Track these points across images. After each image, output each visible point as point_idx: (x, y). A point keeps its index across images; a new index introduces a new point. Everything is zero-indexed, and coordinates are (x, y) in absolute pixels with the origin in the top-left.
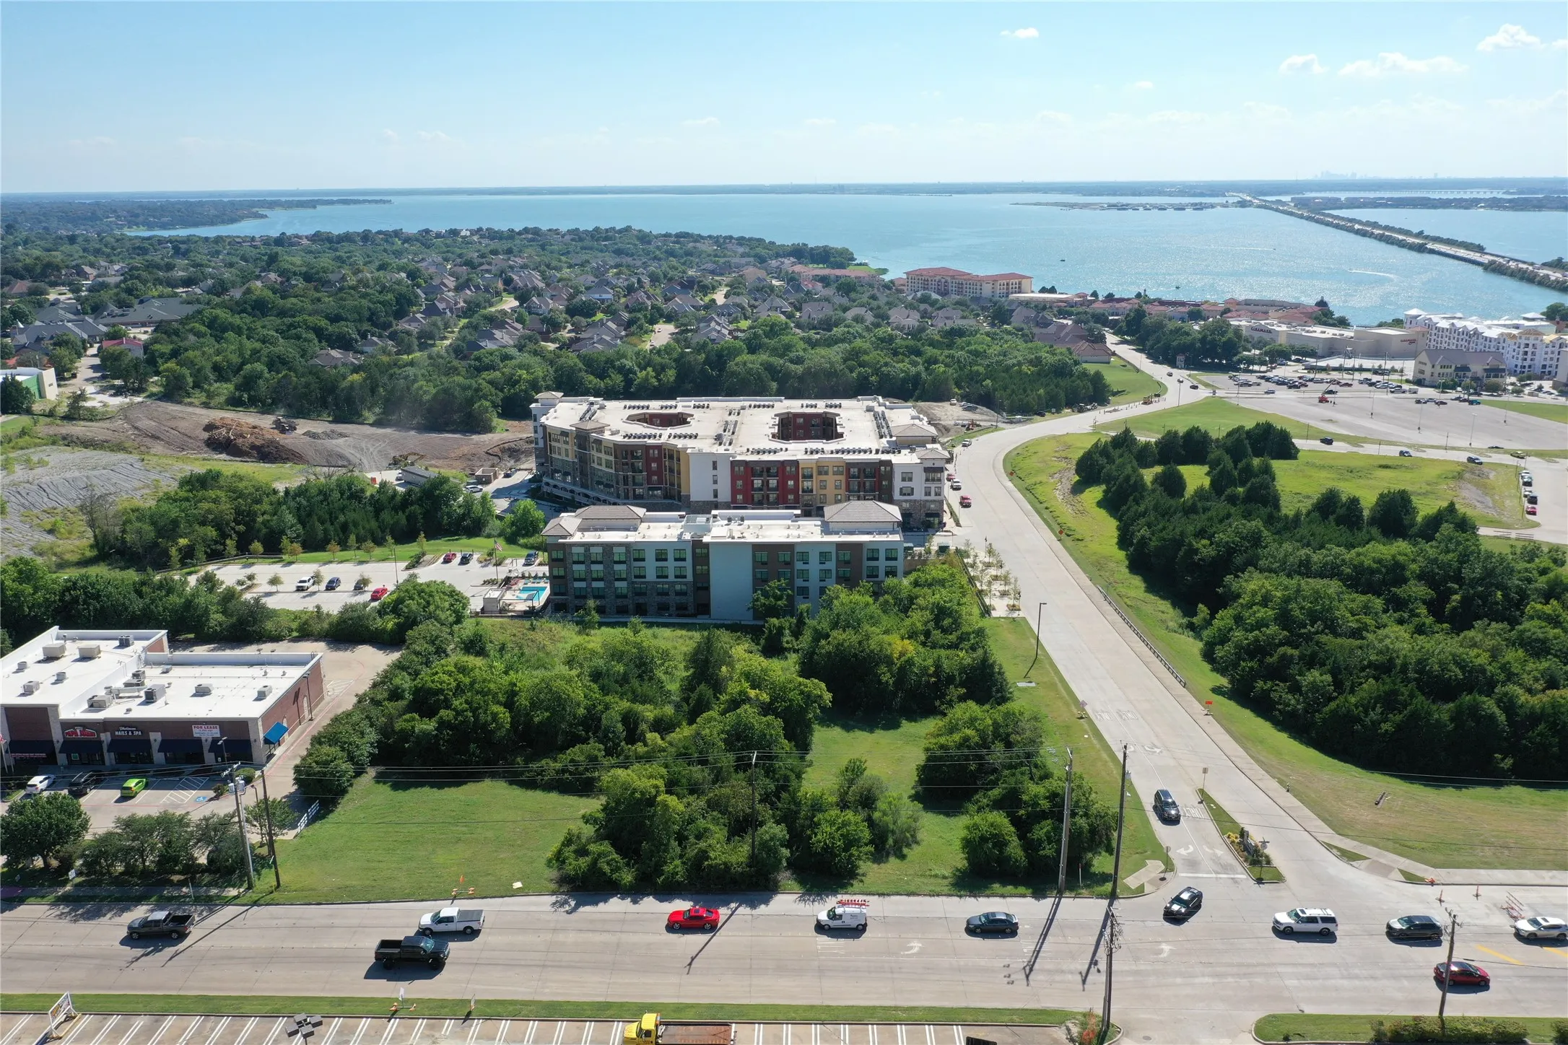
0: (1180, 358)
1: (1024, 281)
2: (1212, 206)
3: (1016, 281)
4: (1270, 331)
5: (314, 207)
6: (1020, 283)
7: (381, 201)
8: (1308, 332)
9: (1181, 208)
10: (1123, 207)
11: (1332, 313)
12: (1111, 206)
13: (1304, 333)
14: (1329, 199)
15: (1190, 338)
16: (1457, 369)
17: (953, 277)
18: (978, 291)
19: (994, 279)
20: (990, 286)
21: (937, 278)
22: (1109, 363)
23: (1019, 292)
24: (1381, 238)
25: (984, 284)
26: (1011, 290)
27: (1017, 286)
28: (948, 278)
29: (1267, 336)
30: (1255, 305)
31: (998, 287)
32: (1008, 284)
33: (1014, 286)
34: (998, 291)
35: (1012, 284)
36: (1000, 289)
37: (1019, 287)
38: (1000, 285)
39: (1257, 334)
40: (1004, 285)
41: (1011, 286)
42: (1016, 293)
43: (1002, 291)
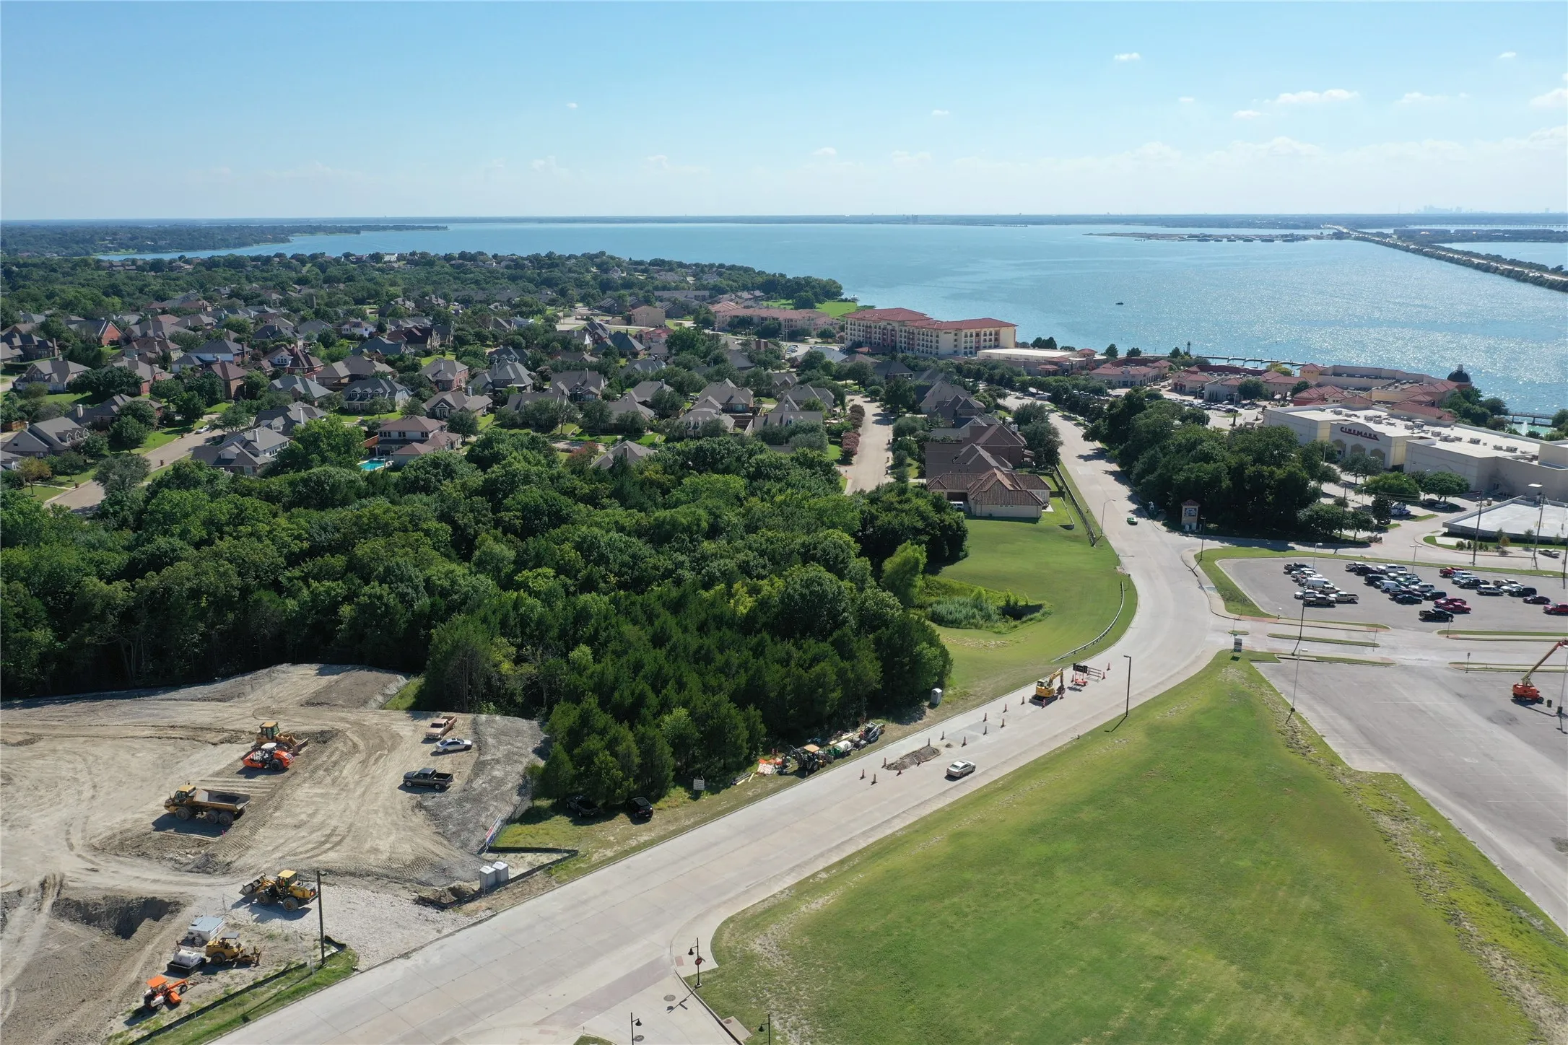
0: (1190, 511)
1: (1003, 331)
2: (1305, 238)
3: (993, 332)
4: (1374, 436)
6: (997, 334)
8: (1446, 439)
9: (1270, 240)
10: (1204, 238)
11: (1477, 393)
12: (1192, 237)
13: (1440, 445)
14: (1437, 231)
15: (1210, 467)
17: (902, 323)
18: (934, 344)
19: (957, 327)
20: (952, 337)
21: (882, 324)
22: (1034, 520)
23: (997, 347)
24: (1508, 274)
25: (941, 334)
26: (982, 344)
27: (993, 337)
28: (896, 325)
29: (1369, 445)
30: (1349, 376)
31: (963, 339)
32: (978, 335)
33: (988, 338)
34: (963, 345)
35: (985, 335)
36: (966, 342)
37: (996, 340)
38: (966, 336)
39: (1350, 441)
40: (971, 336)
41: (982, 338)
42: (990, 347)
43: (968, 345)
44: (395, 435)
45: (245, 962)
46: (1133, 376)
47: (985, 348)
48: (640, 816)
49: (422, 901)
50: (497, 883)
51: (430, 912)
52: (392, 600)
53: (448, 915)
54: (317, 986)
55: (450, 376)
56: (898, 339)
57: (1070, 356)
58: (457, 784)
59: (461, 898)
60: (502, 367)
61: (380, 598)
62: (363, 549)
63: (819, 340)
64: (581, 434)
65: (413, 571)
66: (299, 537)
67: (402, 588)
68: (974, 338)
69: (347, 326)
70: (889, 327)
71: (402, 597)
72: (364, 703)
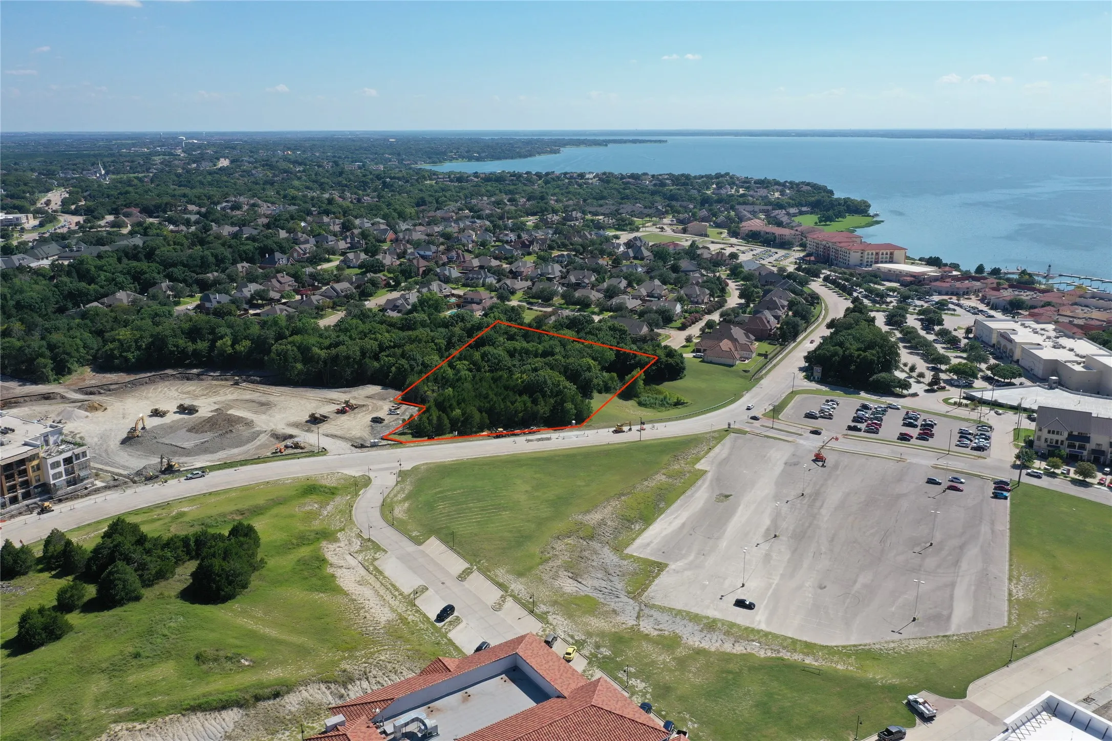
0: (817, 370)
1: (896, 253)
3: (889, 252)
5: (606, 145)
6: (892, 254)
7: (660, 141)
16: (1071, 436)
18: (847, 258)
19: (863, 248)
20: (859, 254)
21: (824, 243)
23: (891, 262)
25: (852, 253)
26: (880, 260)
27: (888, 256)
28: (830, 244)
29: (1009, 346)
30: (1101, 299)
31: (866, 257)
32: (877, 254)
33: (884, 256)
34: (866, 260)
35: (883, 254)
36: (868, 258)
37: (890, 257)
38: (868, 254)
39: (1003, 342)
40: (872, 254)
41: (880, 256)
42: (886, 262)
43: (869, 260)
44: (469, 300)
45: (302, 448)
46: (958, 288)
47: (882, 262)
48: (430, 438)
49: (352, 445)
50: (374, 445)
51: (353, 448)
52: (406, 366)
53: (357, 449)
54: (315, 456)
55: (522, 269)
56: (831, 253)
57: (931, 272)
58: (386, 422)
59: (362, 446)
60: (547, 266)
61: (403, 365)
62: (407, 347)
63: (799, 249)
64: (563, 304)
65: (419, 357)
66: (391, 341)
67: (413, 362)
68: (874, 256)
69: (502, 235)
70: (827, 245)
71: (411, 366)
72: (385, 399)
